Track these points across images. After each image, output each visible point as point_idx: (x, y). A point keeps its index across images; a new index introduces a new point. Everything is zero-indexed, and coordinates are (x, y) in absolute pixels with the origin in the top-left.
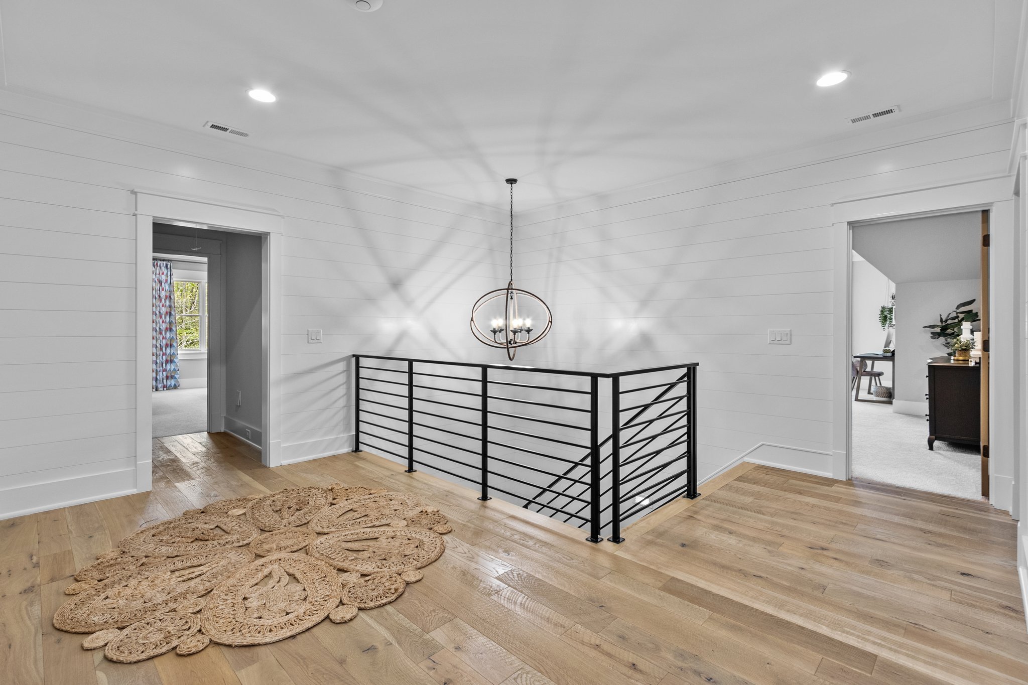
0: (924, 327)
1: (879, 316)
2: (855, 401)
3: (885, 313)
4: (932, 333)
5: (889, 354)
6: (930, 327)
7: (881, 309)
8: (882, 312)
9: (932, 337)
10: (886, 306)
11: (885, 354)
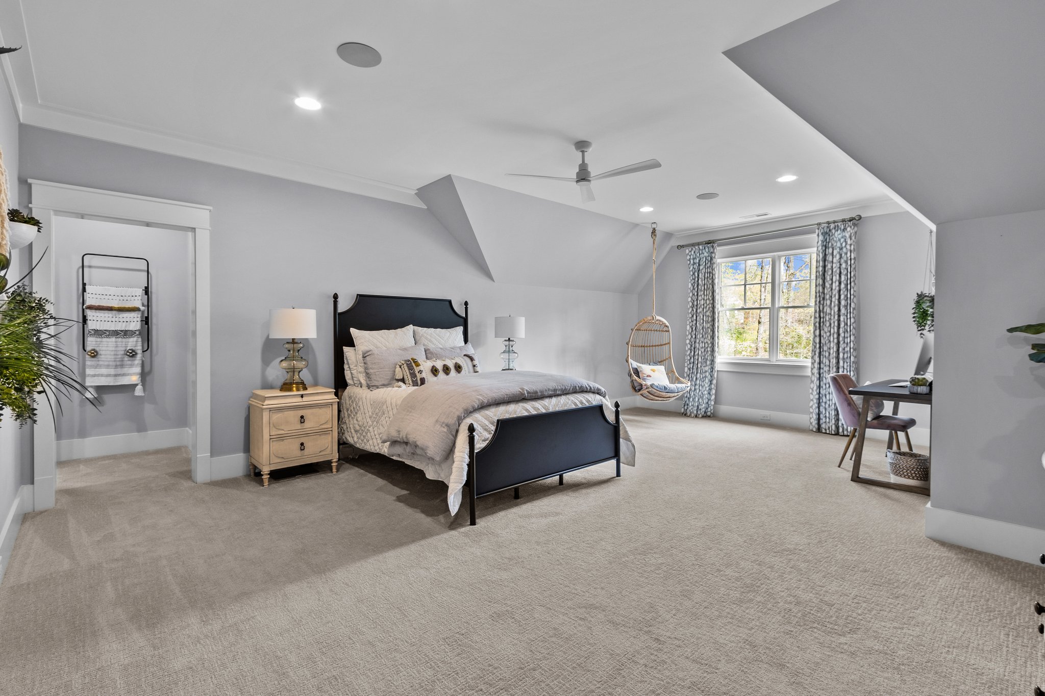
0: (1011, 330)
1: (913, 311)
2: (851, 480)
3: (925, 306)
4: (1034, 346)
5: (923, 389)
6: (1028, 329)
7: (915, 297)
8: (918, 303)
9: (1032, 357)
10: (926, 292)
11: (916, 387)
